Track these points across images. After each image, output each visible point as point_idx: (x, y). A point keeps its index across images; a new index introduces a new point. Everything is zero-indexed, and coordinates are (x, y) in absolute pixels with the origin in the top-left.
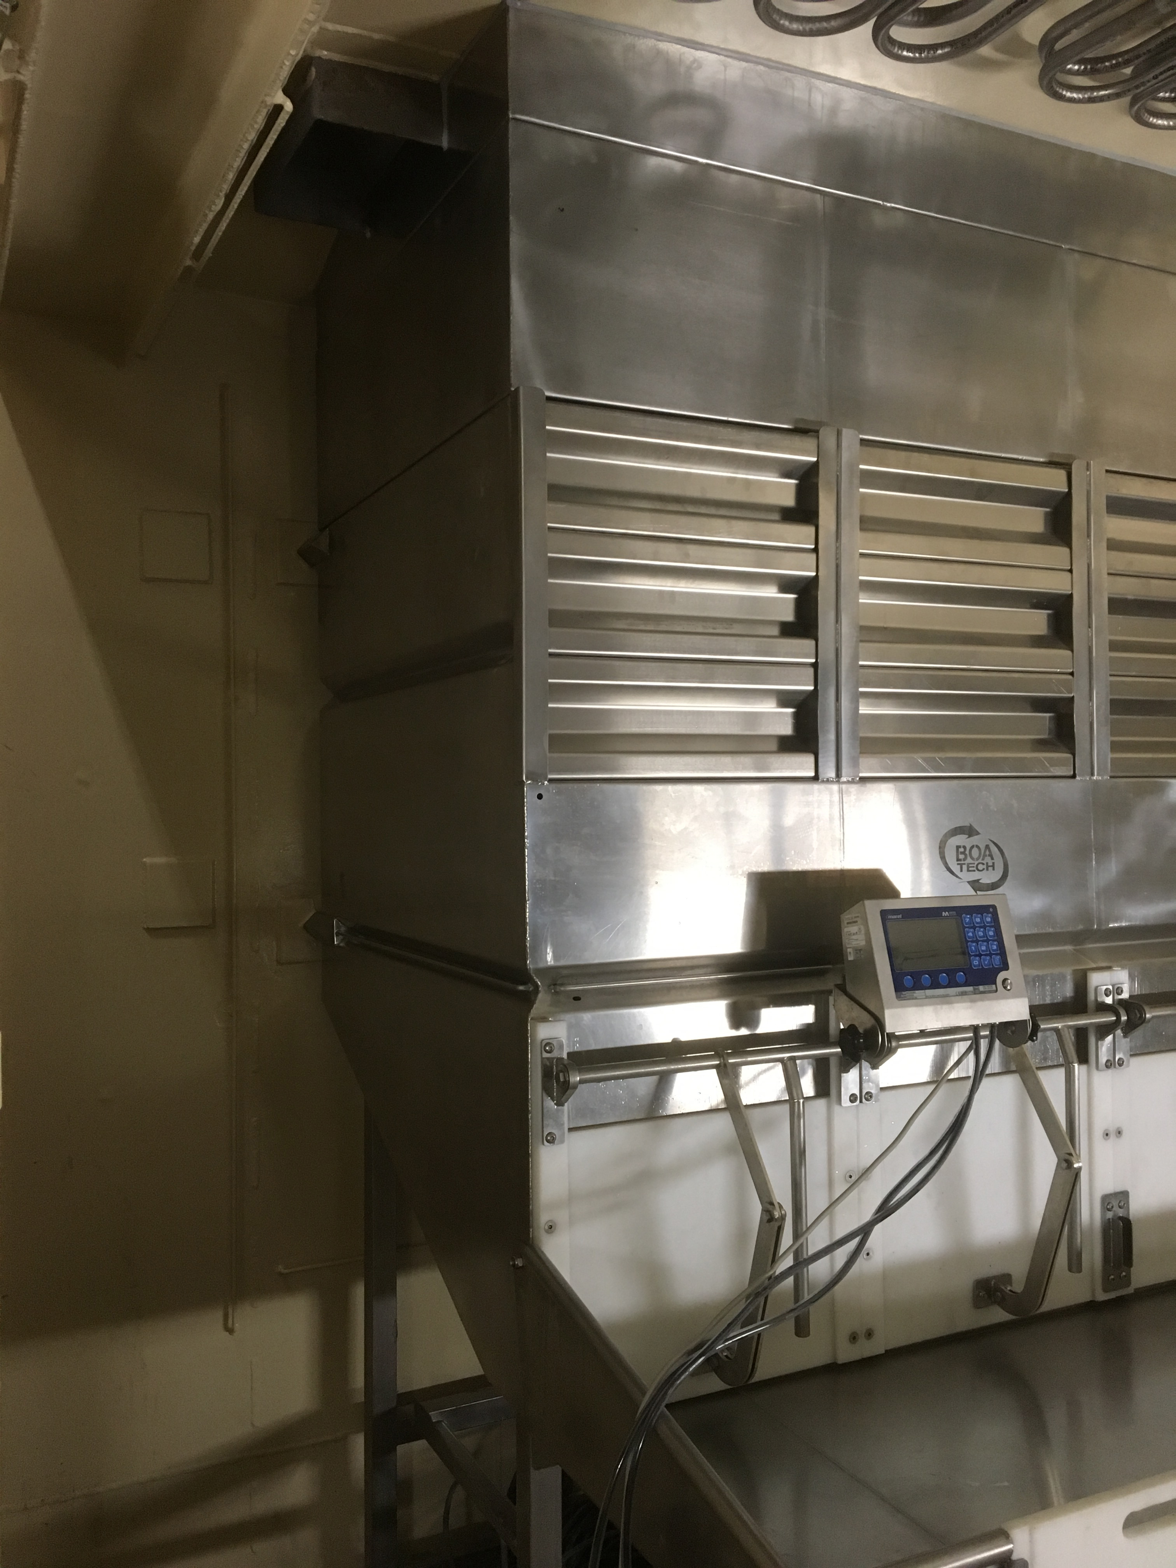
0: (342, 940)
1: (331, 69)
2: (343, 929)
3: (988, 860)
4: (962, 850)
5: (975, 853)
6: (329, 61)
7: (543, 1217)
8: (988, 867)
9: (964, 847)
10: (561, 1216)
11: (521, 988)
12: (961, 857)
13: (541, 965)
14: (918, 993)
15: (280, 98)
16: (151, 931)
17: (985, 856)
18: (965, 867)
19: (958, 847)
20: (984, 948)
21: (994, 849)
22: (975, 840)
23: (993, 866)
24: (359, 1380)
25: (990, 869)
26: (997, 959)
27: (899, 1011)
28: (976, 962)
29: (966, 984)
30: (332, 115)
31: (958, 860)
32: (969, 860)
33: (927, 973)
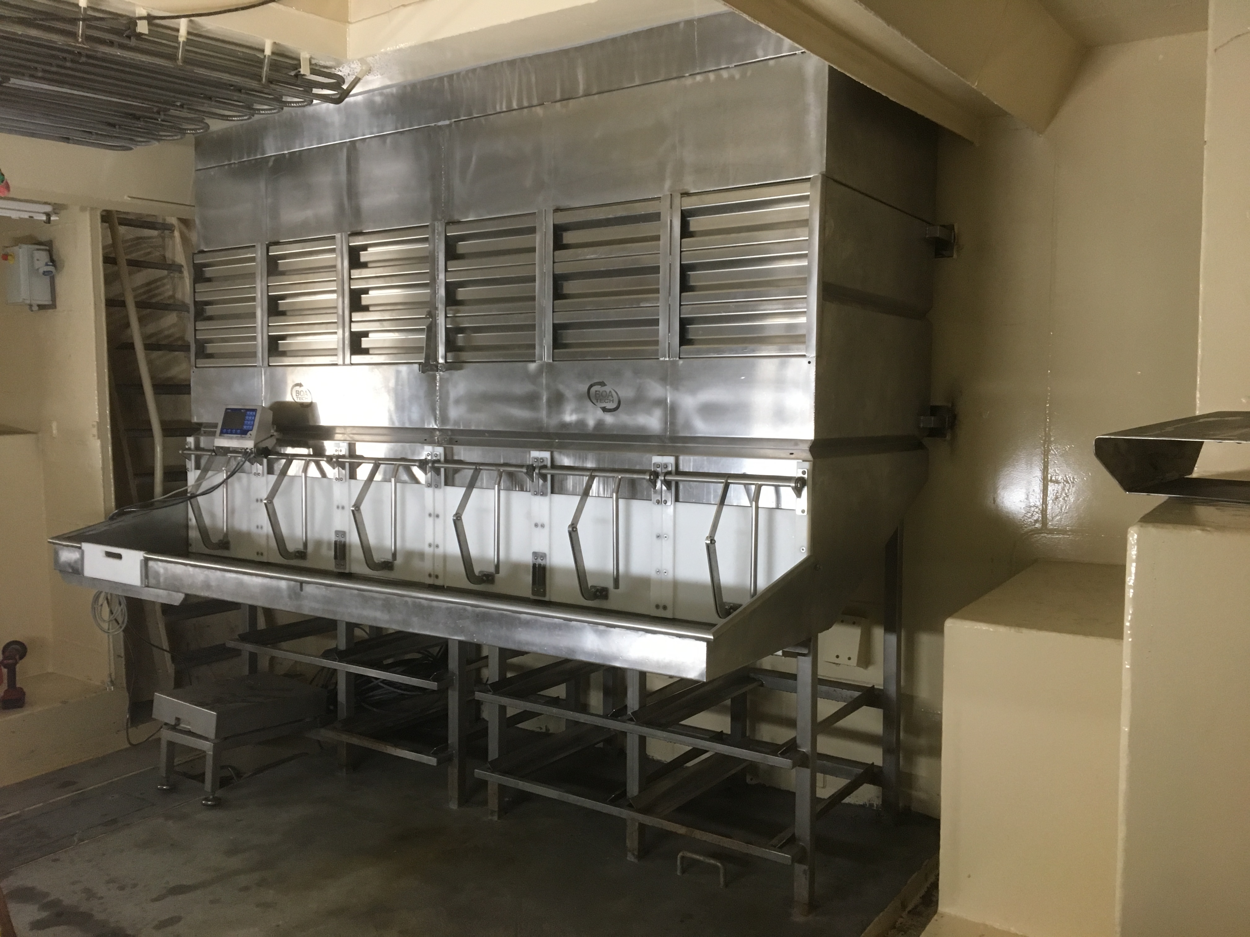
3: (306, 396)
5: (302, 393)
9: (298, 391)
12: (298, 394)
14: (226, 435)
17: (305, 394)
19: (296, 391)
21: (308, 391)
22: (302, 389)
23: (308, 398)
26: (251, 427)
27: (219, 440)
28: (245, 427)
29: (239, 434)
31: (296, 395)
32: (300, 396)
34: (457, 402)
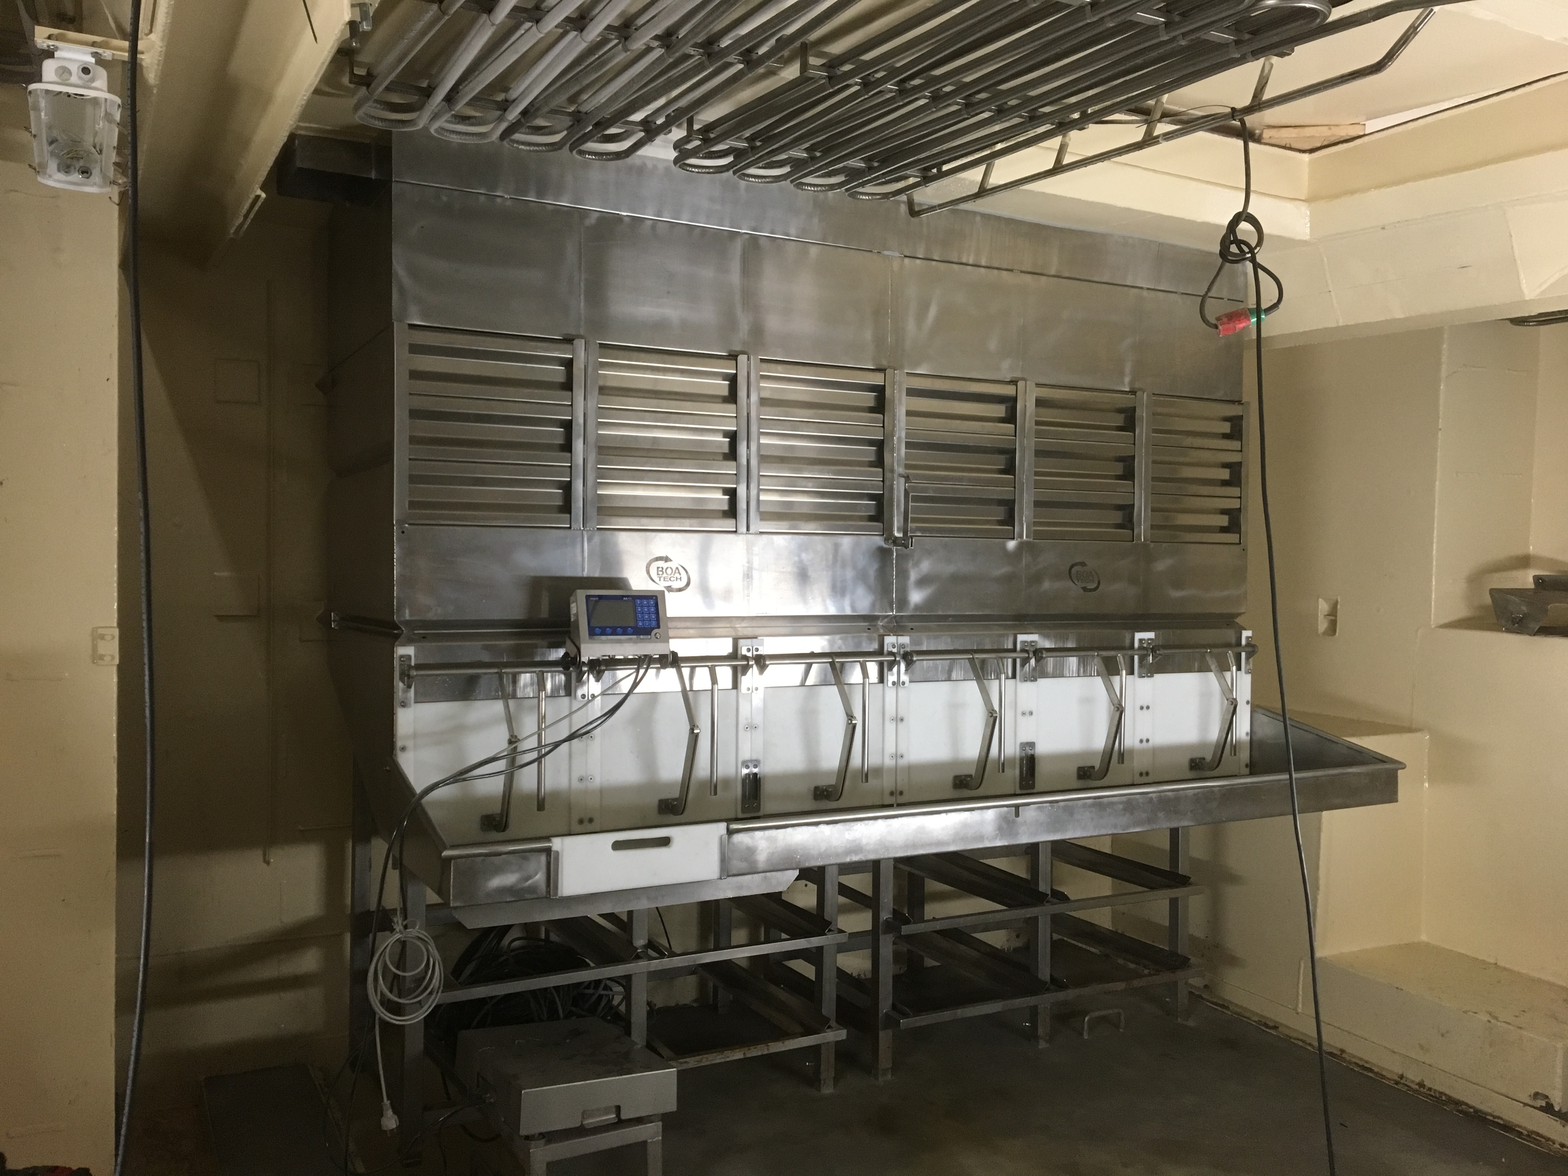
0: (336, 626)
1: (308, 140)
2: (337, 618)
3: (677, 575)
4: (661, 569)
5: (669, 571)
6: (305, 136)
7: (399, 744)
8: (677, 579)
9: (662, 568)
10: (409, 744)
11: (395, 632)
12: (660, 573)
13: (402, 619)
14: (604, 638)
15: (259, 192)
16: (220, 618)
17: (675, 573)
18: (662, 579)
19: (658, 568)
20: (647, 617)
21: (681, 569)
22: (668, 564)
23: (681, 578)
24: (348, 901)
25: (679, 580)
26: (654, 623)
27: (590, 645)
28: (640, 624)
29: (632, 634)
30: (306, 165)
31: (658, 574)
32: (665, 575)
33: (610, 628)
34: (922, 582)
